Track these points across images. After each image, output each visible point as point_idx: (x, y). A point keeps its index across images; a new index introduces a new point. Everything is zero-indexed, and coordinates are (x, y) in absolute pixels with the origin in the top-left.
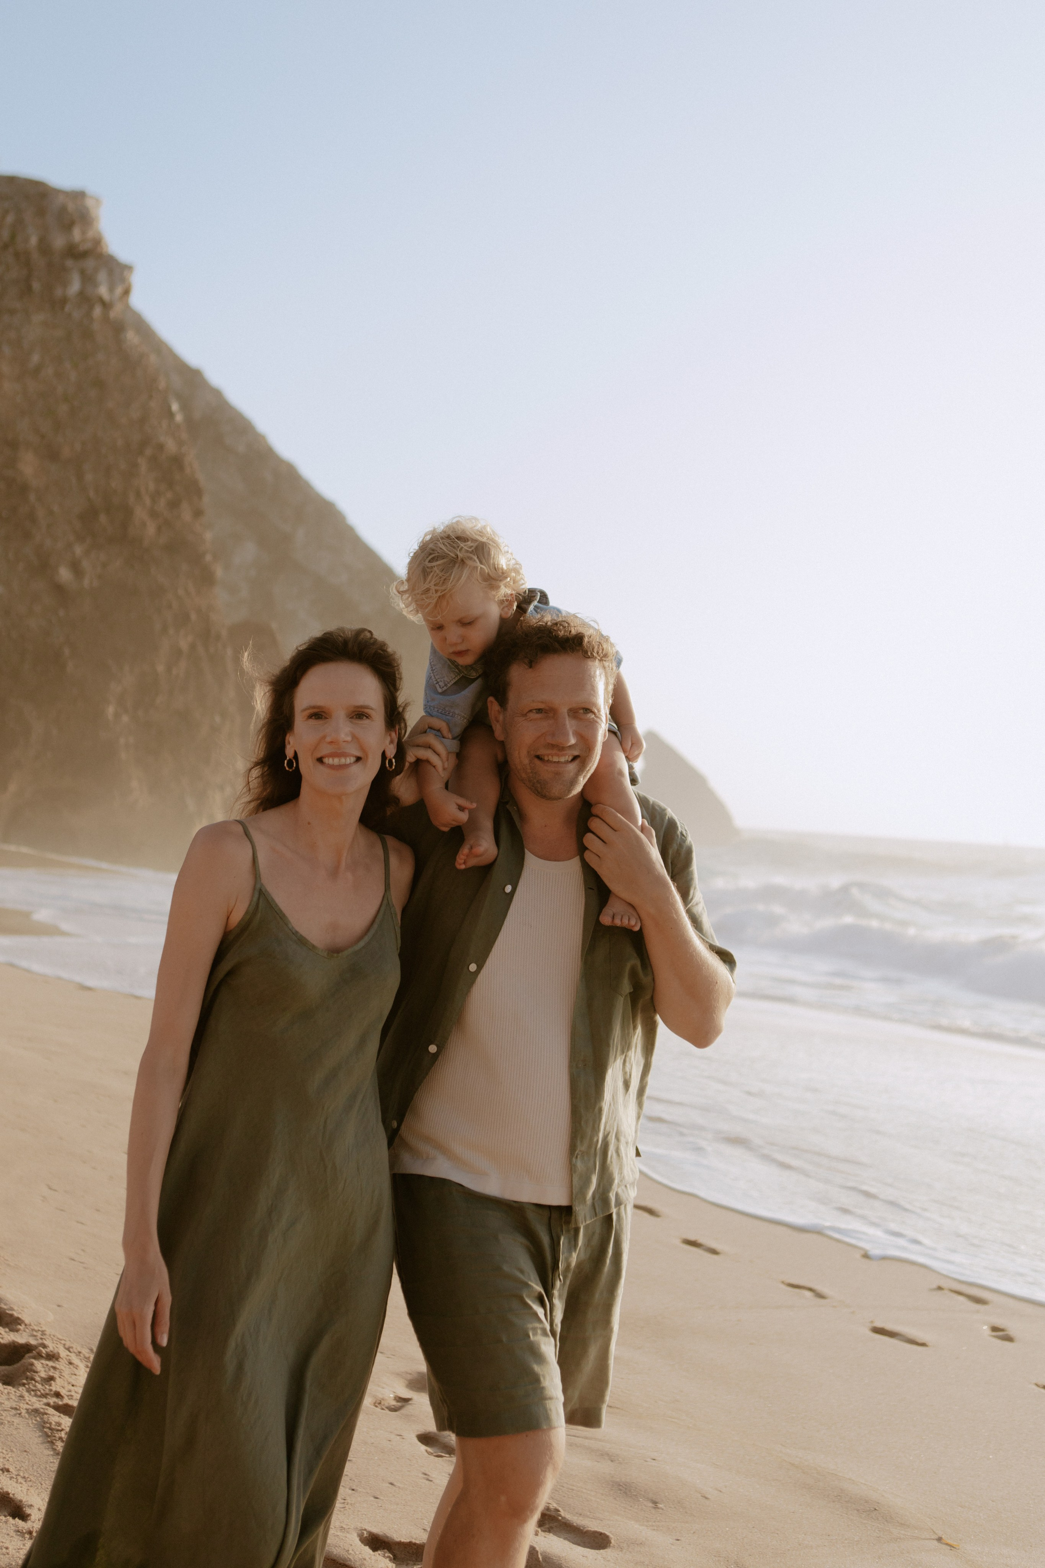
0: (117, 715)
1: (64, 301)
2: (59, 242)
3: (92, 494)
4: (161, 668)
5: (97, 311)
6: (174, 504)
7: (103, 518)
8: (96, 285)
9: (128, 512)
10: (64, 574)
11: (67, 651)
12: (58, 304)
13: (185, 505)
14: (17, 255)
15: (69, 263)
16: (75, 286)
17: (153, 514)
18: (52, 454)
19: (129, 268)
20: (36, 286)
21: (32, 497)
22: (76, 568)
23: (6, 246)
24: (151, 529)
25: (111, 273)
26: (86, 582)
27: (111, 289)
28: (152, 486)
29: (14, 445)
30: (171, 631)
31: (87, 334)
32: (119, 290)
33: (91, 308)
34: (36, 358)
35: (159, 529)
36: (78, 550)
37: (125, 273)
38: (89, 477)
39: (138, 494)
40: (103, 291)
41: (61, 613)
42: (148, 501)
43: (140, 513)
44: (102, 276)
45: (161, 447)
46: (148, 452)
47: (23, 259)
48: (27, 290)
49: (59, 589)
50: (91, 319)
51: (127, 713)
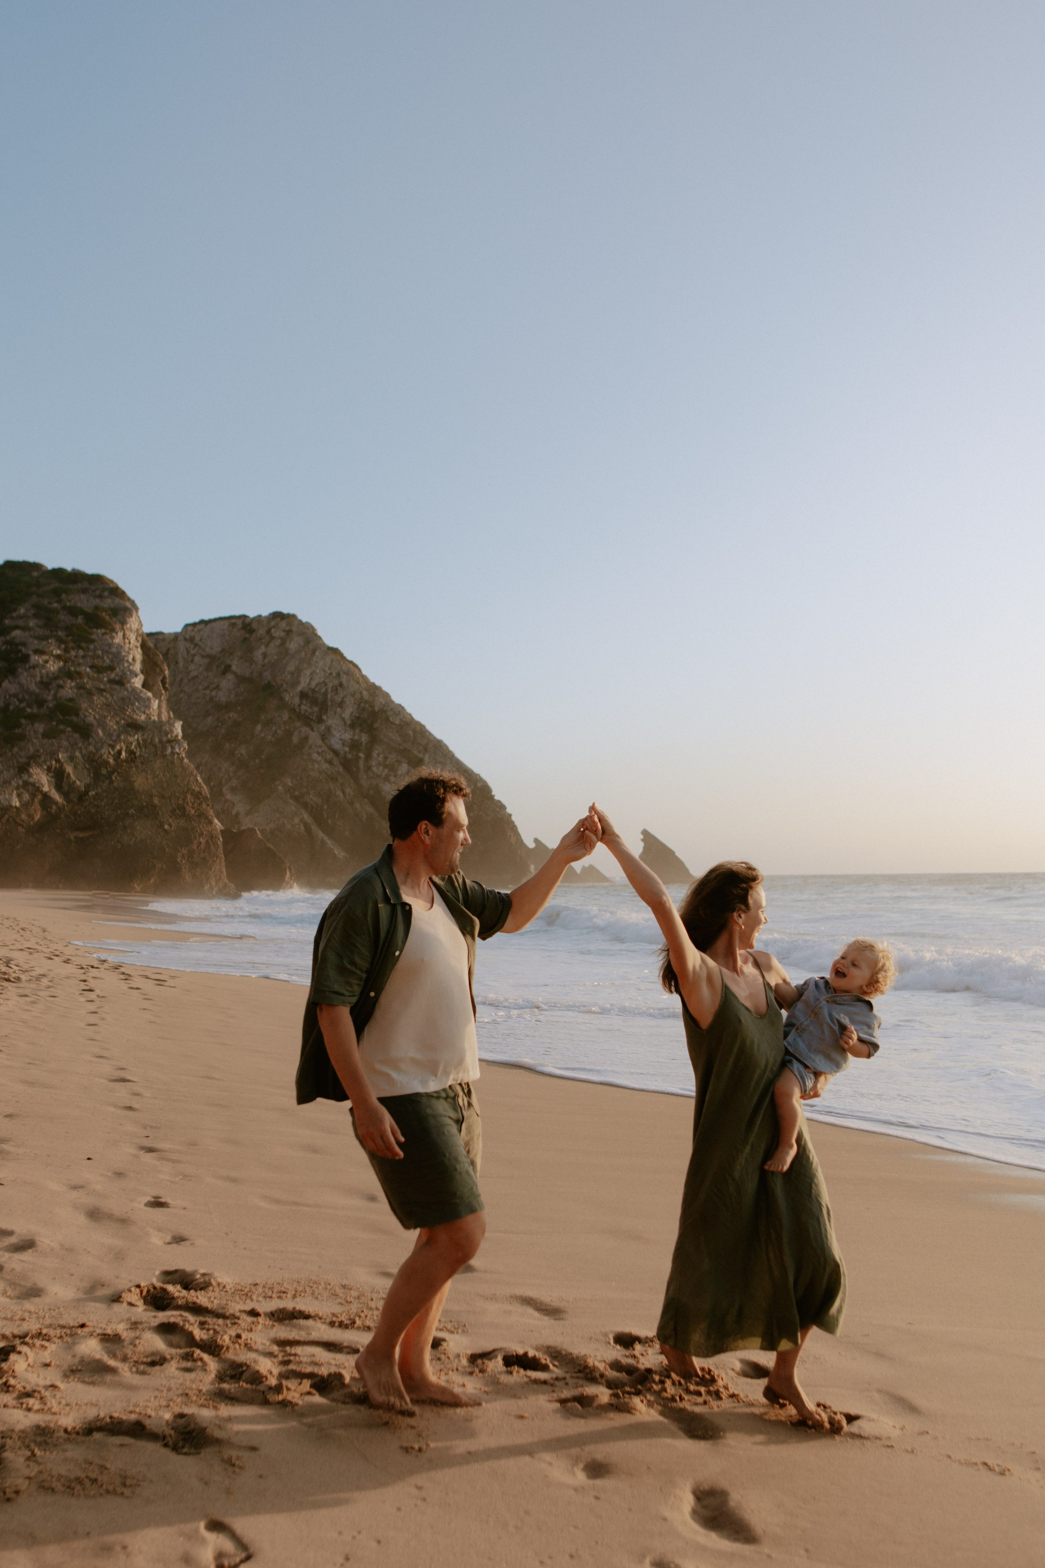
0: (181, 861)
1: (166, 755)
2: (165, 739)
6: (200, 804)
7: (177, 811)
8: (175, 749)
9: (184, 809)
10: (166, 827)
12: (164, 756)
13: (204, 803)
14: (153, 746)
15: (167, 745)
16: (169, 750)
18: (163, 797)
20: (158, 752)
21: (158, 809)
22: (170, 825)
23: (150, 744)
24: (193, 812)
26: (173, 828)
27: (180, 749)
29: (151, 796)
30: (197, 838)
31: (173, 763)
34: (157, 772)
36: (171, 820)
38: (173, 801)
40: (177, 750)
42: (191, 804)
43: (188, 808)
47: (155, 746)
48: (156, 755)
49: (166, 831)
50: (174, 759)
51: (184, 859)
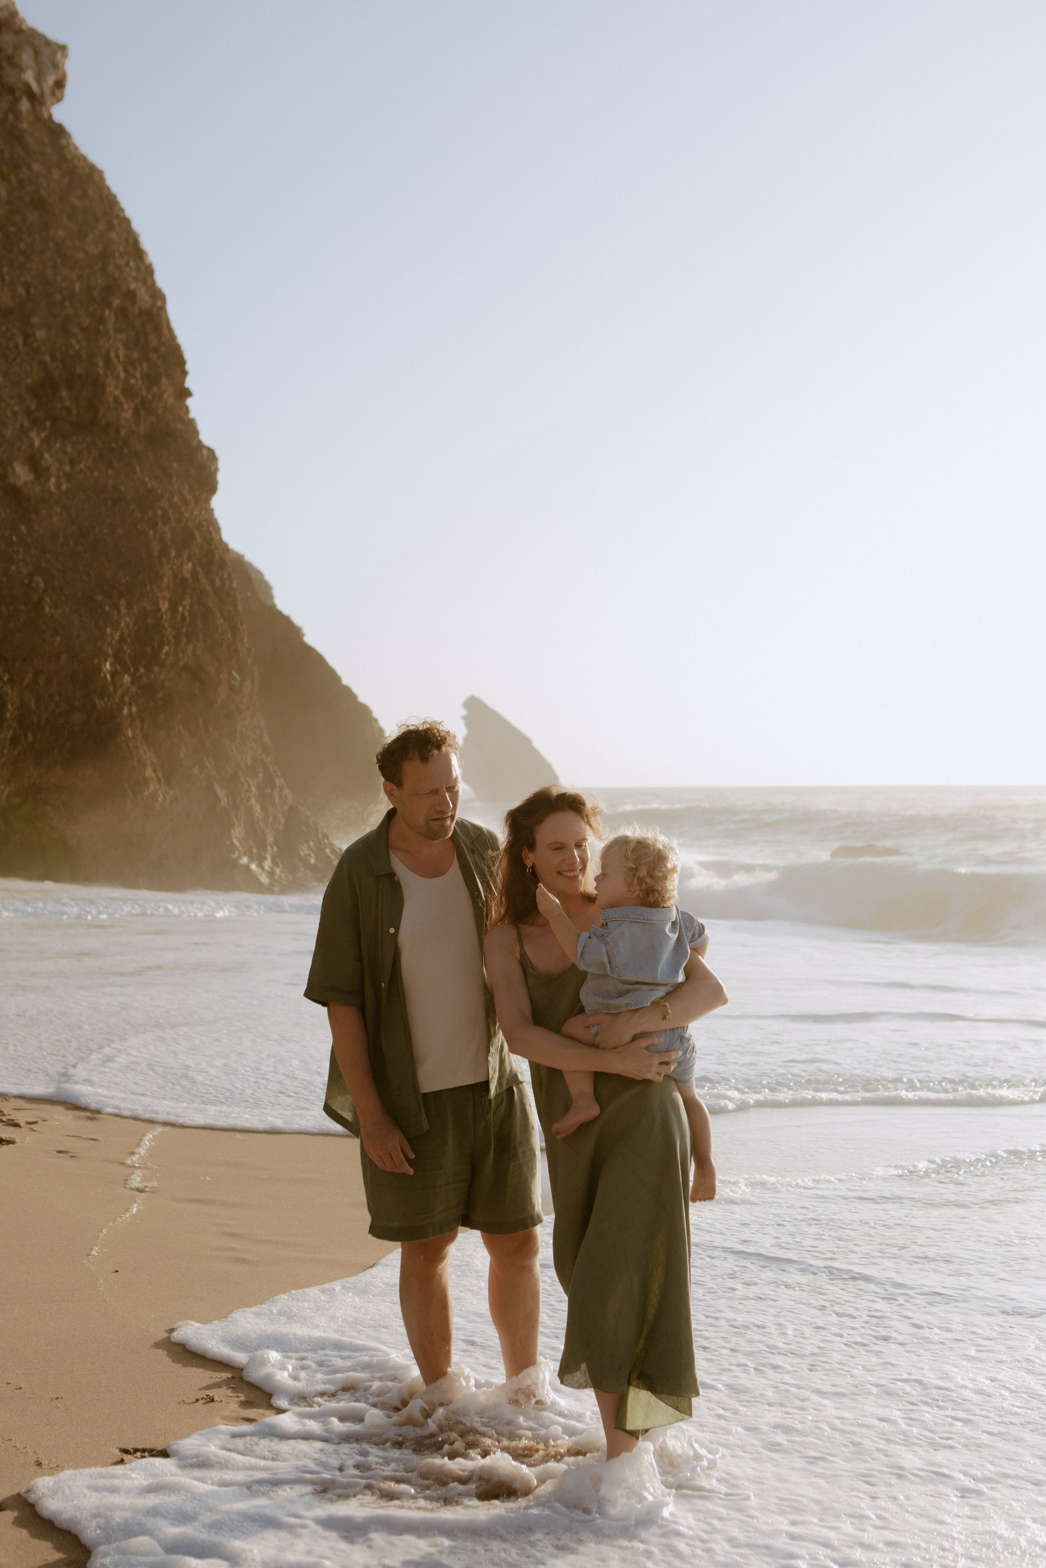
0: (114, 674)
3: (47, 358)
4: (164, 606)
5: (25, 105)
6: (152, 380)
8: (18, 69)
9: (98, 385)
10: (22, 474)
11: (40, 582)
13: (164, 381)
17: (128, 392)
19: (63, 48)
22: (34, 463)
24: (128, 414)
25: (37, 53)
26: (52, 485)
27: (40, 77)
28: (122, 353)
30: (173, 554)
31: (16, 135)
32: (51, 80)
33: (17, 101)
35: (136, 412)
36: (37, 438)
37: (59, 56)
38: (41, 334)
39: (107, 360)
40: (29, 76)
41: (23, 528)
42: (120, 373)
43: (113, 389)
44: (26, 57)
45: (131, 295)
46: (116, 303)
49: (15, 493)
50: (18, 116)
51: (127, 671)
